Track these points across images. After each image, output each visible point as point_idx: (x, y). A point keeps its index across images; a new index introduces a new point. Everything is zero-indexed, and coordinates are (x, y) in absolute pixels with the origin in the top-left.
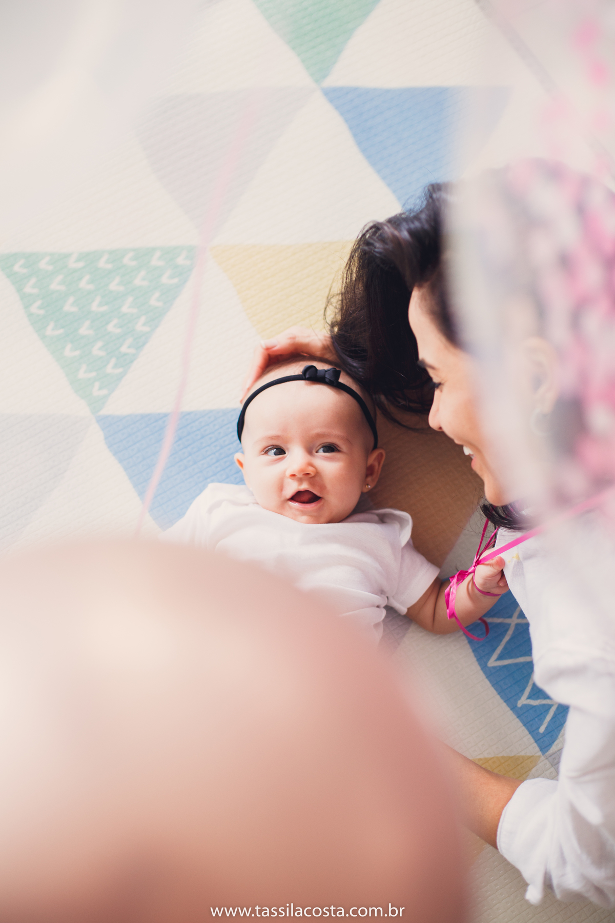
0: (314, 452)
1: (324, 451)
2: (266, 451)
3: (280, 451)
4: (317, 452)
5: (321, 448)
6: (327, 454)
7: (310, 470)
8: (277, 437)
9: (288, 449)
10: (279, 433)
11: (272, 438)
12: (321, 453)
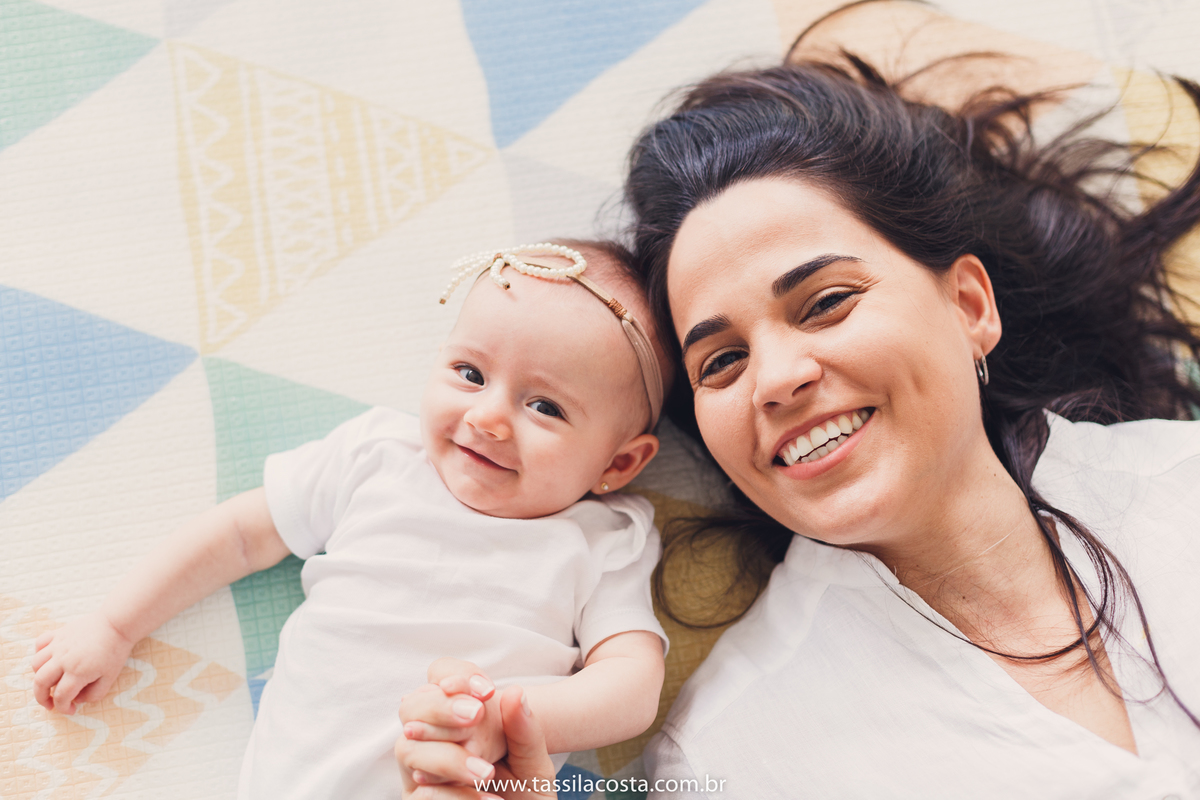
0: (524, 402)
1: (539, 409)
2: (458, 367)
3: (477, 377)
4: (529, 405)
5: (538, 401)
6: (541, 416)
7: (501, 433)
8: (481, 355)
9: (488, 380)
10: (484, 350)
11: (471, 352)
12: (533, 410)
